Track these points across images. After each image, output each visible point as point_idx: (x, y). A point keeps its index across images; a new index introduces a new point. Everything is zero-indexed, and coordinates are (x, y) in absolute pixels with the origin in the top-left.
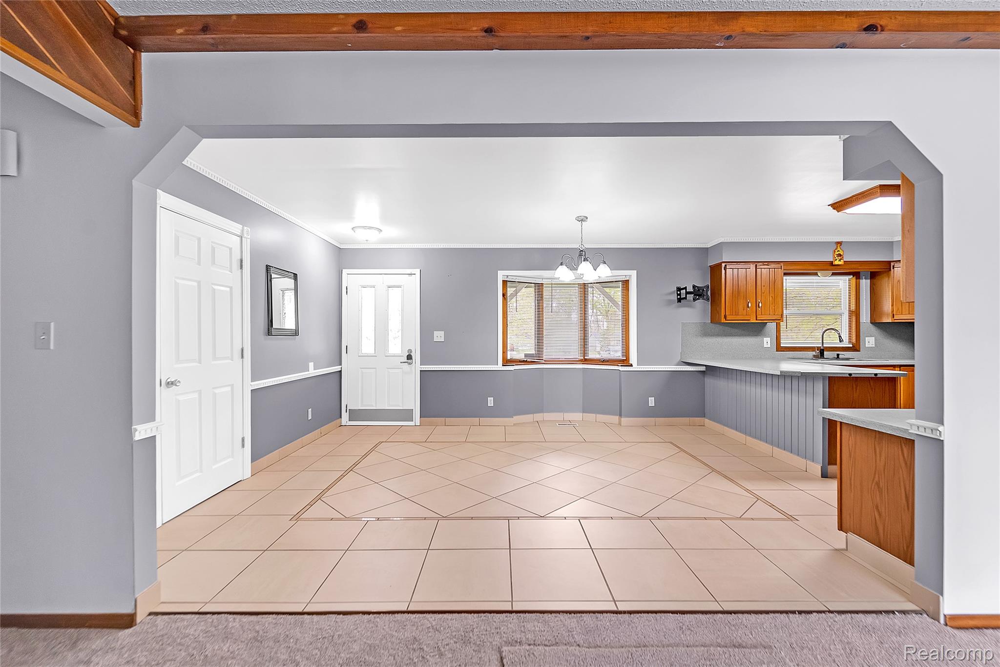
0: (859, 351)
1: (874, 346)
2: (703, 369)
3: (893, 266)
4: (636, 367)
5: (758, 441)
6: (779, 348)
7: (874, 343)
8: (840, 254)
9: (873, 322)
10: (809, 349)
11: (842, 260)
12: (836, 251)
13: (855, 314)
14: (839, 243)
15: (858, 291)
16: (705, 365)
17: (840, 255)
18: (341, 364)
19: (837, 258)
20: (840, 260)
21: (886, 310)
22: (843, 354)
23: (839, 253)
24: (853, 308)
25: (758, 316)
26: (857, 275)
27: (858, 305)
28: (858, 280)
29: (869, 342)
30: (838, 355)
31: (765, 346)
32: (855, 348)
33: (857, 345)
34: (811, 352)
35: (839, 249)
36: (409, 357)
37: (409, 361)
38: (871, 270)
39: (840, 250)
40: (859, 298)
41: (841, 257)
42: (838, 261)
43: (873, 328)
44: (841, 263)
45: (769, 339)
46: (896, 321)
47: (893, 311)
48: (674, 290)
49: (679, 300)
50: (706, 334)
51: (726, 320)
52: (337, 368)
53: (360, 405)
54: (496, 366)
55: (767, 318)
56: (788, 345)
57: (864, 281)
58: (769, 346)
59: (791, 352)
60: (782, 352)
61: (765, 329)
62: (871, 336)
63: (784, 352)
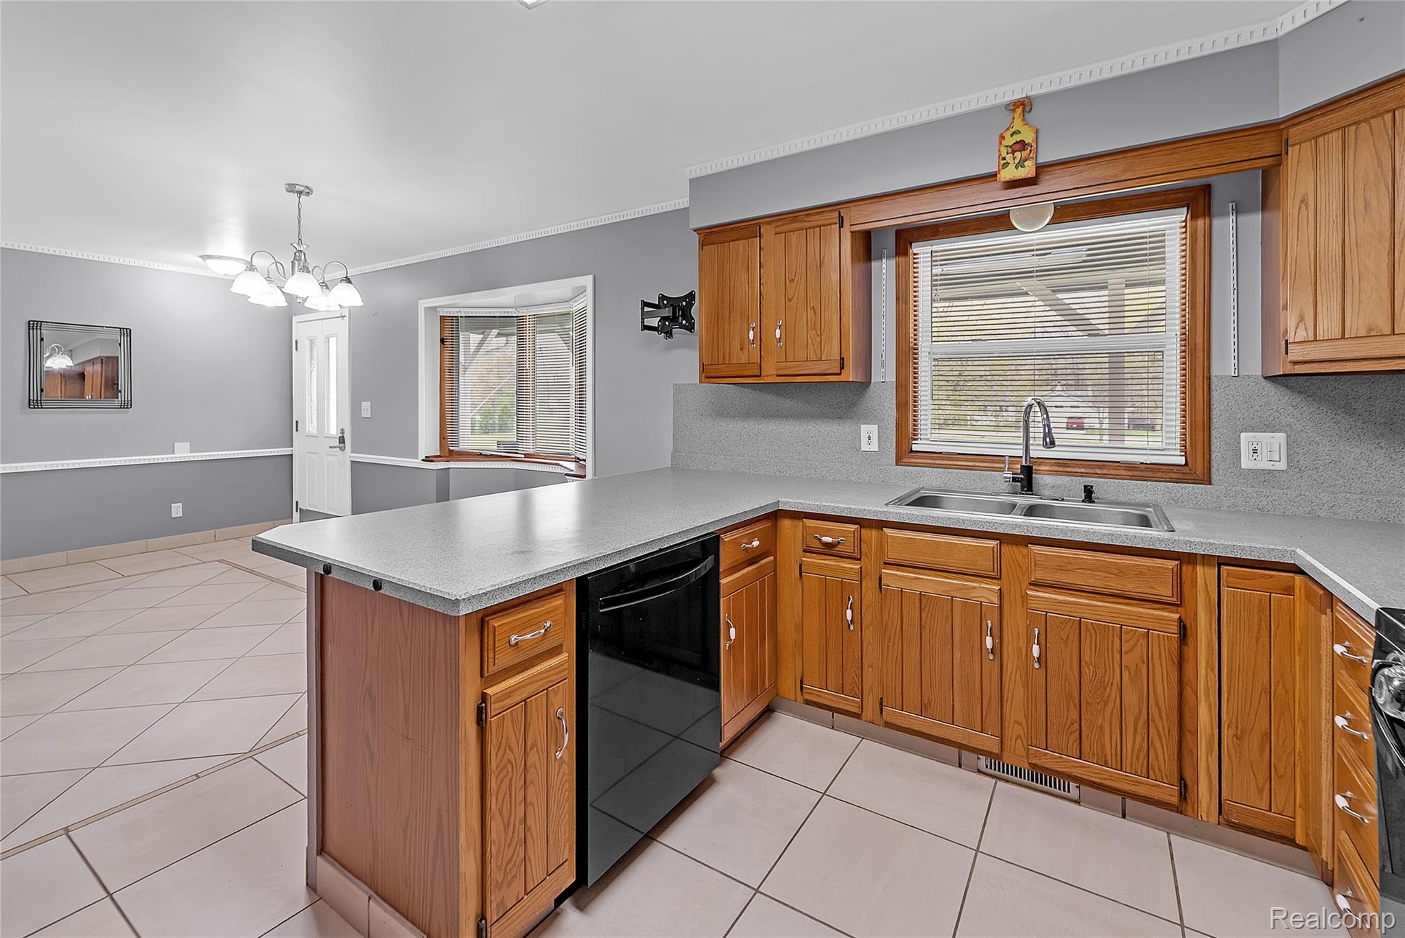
3: (1286, 142)
6: (904, 455)
7: (1280, 457)
8: (1022, 142)
11: (1028, 162)
12: (1007, 135)
14: (1023, 106)
15: (1200, 261)
17: (1022, 145)
18: (292, 447)
19: (1009, 158)
20: (1021, 164)
23: (1017, 138)
27: (1200, 313)
28: (1200, 223)
29: (1255, 450)
30: (1087, 489)
31: (865, 447)
35: (1019, 124)
36: (342, 440)
37: (342, 445)
39: (1025, 128)
41: (1025, 153)
42: (1012, 167)
43: (1276, 398)
44: (1024, 172)
45: (874, 429)
46: (1300, 369)
47: (1286, 330)
52: (285, 451)
53: (307, 504)
54: (418, 460)
55: (801, 371)
56: (936, 447)
57: (1232, 218)
58: (874, 447)
59: (936, 469)
60: (910, 468)
61: (864, 400)
62: (1268, 428)
63: (915, 468)
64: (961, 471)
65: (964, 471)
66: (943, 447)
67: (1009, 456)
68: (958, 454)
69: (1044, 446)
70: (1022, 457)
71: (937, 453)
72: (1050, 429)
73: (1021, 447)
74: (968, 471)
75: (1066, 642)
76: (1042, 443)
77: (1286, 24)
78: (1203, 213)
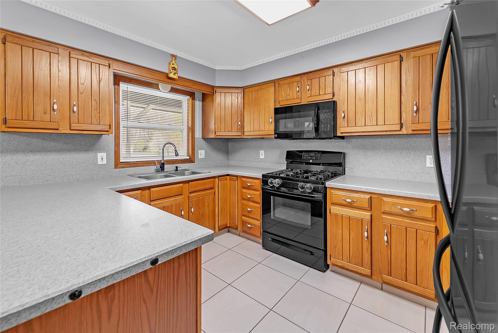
0: (194, 162)
1: (204, 157)
3: (216, 91)
6: (118, 164)
7: (204, 155)
9: (204, 138)
10: (149, 163)
11: (176, 74)
12: (171, 63)
13: (192, 130)
14: (174, 56)
15: (193, 110)
17: (174, 69)
19: (172, 70)
20: (174, 74)
21: (211, 127)
22: (182, 166)
23: (173, 66)
24: (190, 124)
26: (192, 95)
27: (193, 123)
28: (193, 101)
29: (201, 154)
30: (177, 167)
31: (100, 162)
32: (191, 160)
33: (192, 157)
34: (153, 166)
35: (173, 62)
38: (201, 92)
39: (175, 64)
40: (194, 117)
41: (175, 71)
42: (172, 74)
43: (203, 142)
44: (175, 77)
45: (104, 155)
46: (217, 137)
47: (215, 129)
55: (88, 128)
56: (129, 160)
57: (198, 102)
58: (105, 162)
59: (131, 168)
60: (121, 169)
61: (99, 142)
62: (202, 149)
63: (123, 169)
64: (140, 167)
65: (141, 167)
66: (131, 160)
67: (156, 161)
68: (137, 162)
69: (176, 156)
70: (161, 160)
71: (130, 162)
72: (177, 151)
73: (161, 157)
74: (142, 167)
75: (197, 205)
76: (175, 155)
77: (217, 68)
78: (193, 99)
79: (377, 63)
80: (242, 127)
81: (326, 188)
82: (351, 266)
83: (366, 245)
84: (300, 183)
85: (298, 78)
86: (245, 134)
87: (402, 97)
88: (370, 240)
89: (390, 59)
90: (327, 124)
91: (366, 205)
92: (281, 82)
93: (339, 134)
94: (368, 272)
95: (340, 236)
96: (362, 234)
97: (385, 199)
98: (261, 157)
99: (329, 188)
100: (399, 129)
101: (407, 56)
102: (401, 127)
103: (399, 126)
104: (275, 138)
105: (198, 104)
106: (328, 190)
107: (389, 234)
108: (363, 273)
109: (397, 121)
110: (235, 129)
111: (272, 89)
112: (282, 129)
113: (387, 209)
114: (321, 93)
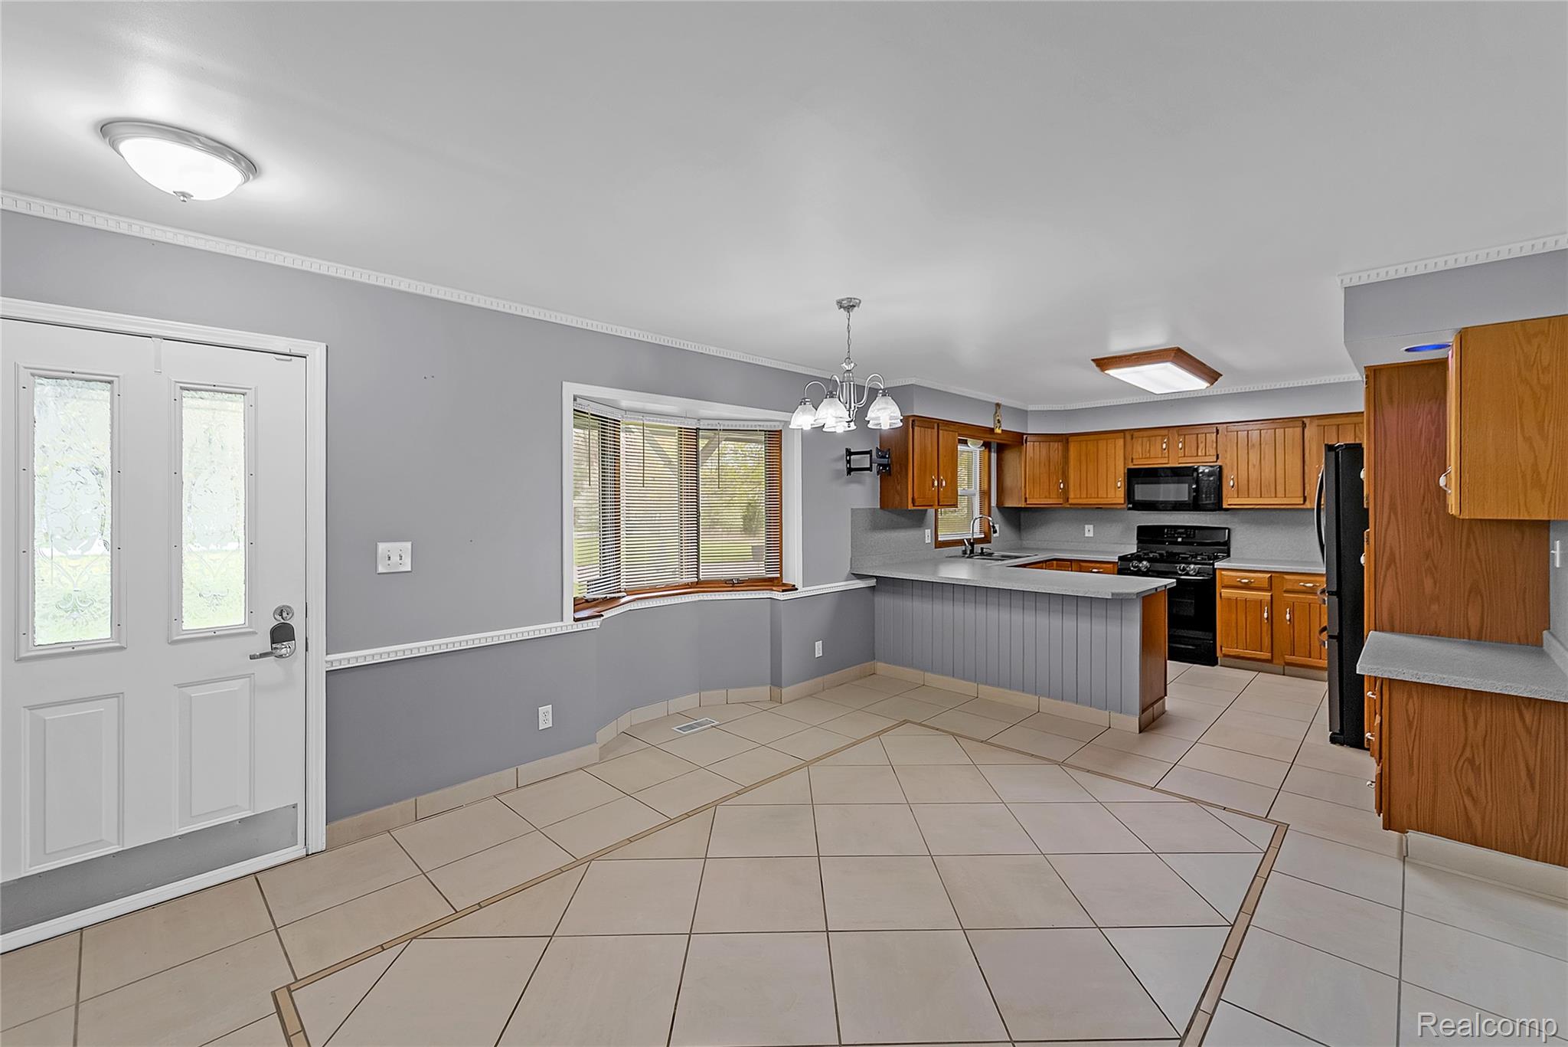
0: (989, 542)
1: (999, 535)
2: (872, 582)
3: (1025, 440)
4: (803, 592)
5: (1006, 691)
7: (998, 532)
9: (1000, 507)
10: (962, 542)
14: (998, 406)
16: (876, 577)
17: (999, 421)
19: (997, 424)
21: (1009, 492)
24: (986, 487)
25: (941, 500)
26: (988, 446)
27: (990, 484)
30: (982, 550)
31: (927, 542)
32: (987, 539)
33: (988, 535)
34: (960, 547)
36: (282, 634)
37: (281, 644)
38: (999, 441)
41: (1000, 425)
42: (998, 428)
43: (1000, 514)
46: (1029, 506)
47: (1025, 494)
48: (842, 453)
49: (850, 470)
50: (876, 527)
51: (914, 506)
54: (560, 624)
58: (930, 541)
62: (999, 524)
77: (1031, 408)
78: (990, 451)
79: (1275, 427)
80: (1066, 491)
81: (1214, 570)
82: (1249, 653)
83: (1266, 627)
84: (1178, 565)
85: (1165, 432)
86: (1071, 501)
87: (1306, 468)
88: (1270, 621)
89: (1291, 424)
90: (1210, 494)
91: (1266, 585)
92: (1136, 434)
93: (1225, 506)
94: (1267, 655)
95: (1234, 621)
96: (1262, 615)
97: (1286, 577)
98: (1086, 535)
99: (1219, 569)
100: (1302, 502)
101: (1311, 422)
102: (1305, 500)
103: (1302, 499)
104: (1129, 509)
105: (994, 456)
106: (1217, 572)
107: (1292, 613)
108: (1263, 657)
109: (1300, 493)
110: (1054, 495)
111: (1120, 442)
112: (1138, 497)
113: (1289, 587)
114: (1200, 454)
